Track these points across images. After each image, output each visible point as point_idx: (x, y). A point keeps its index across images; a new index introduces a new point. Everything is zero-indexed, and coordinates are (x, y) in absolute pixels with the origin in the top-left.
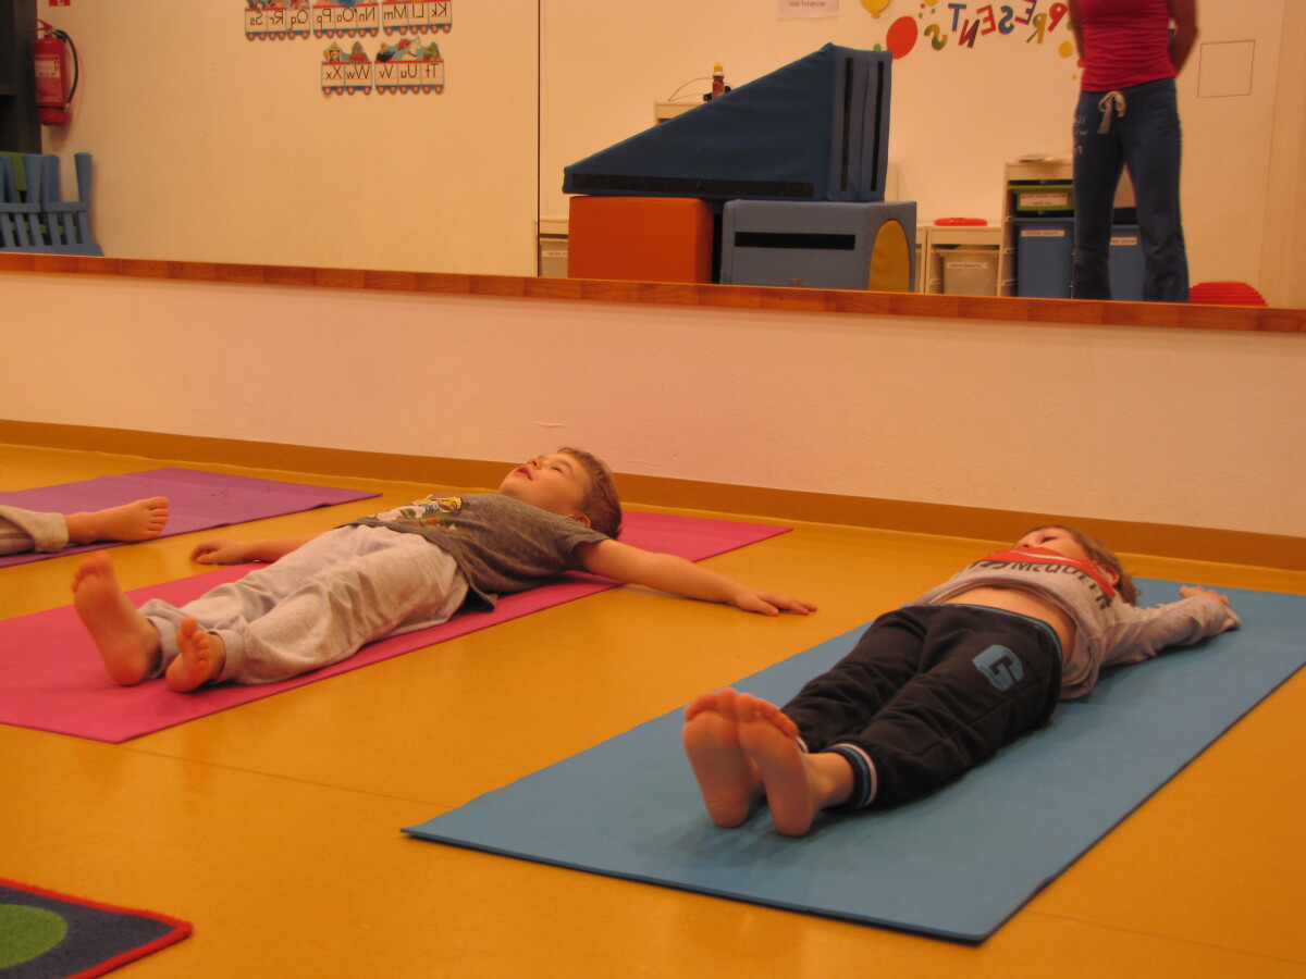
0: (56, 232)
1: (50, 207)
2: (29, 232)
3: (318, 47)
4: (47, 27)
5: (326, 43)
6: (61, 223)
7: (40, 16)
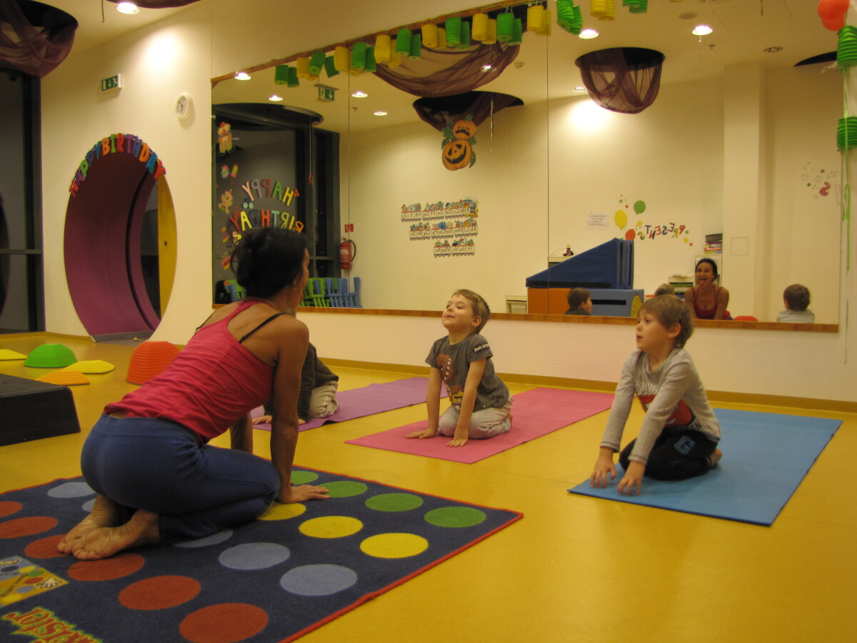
0: (347, 302)
1: (345, 295)
2: (339, 303)
3: (433, 242)
4: (344, 239)
5: (435, 240)
6: (349, 299)
7: (341, 235)
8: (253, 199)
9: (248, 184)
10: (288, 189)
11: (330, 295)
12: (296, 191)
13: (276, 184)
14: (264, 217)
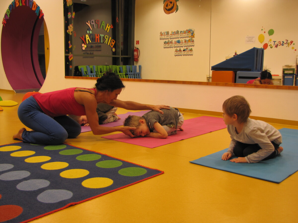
0: (136, 77)
1: (135, 73)
2: (132, 77)
4: (136, 47)
5: (175, 48)
6: (136, 75)
7: (135, 46)
8: (91, 29)
9: (89, 22)
10: (108, 25)
11: (128, 73)
12: (112, 25)
13: (102, 22)
14: (96, 37)
